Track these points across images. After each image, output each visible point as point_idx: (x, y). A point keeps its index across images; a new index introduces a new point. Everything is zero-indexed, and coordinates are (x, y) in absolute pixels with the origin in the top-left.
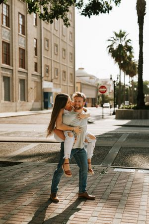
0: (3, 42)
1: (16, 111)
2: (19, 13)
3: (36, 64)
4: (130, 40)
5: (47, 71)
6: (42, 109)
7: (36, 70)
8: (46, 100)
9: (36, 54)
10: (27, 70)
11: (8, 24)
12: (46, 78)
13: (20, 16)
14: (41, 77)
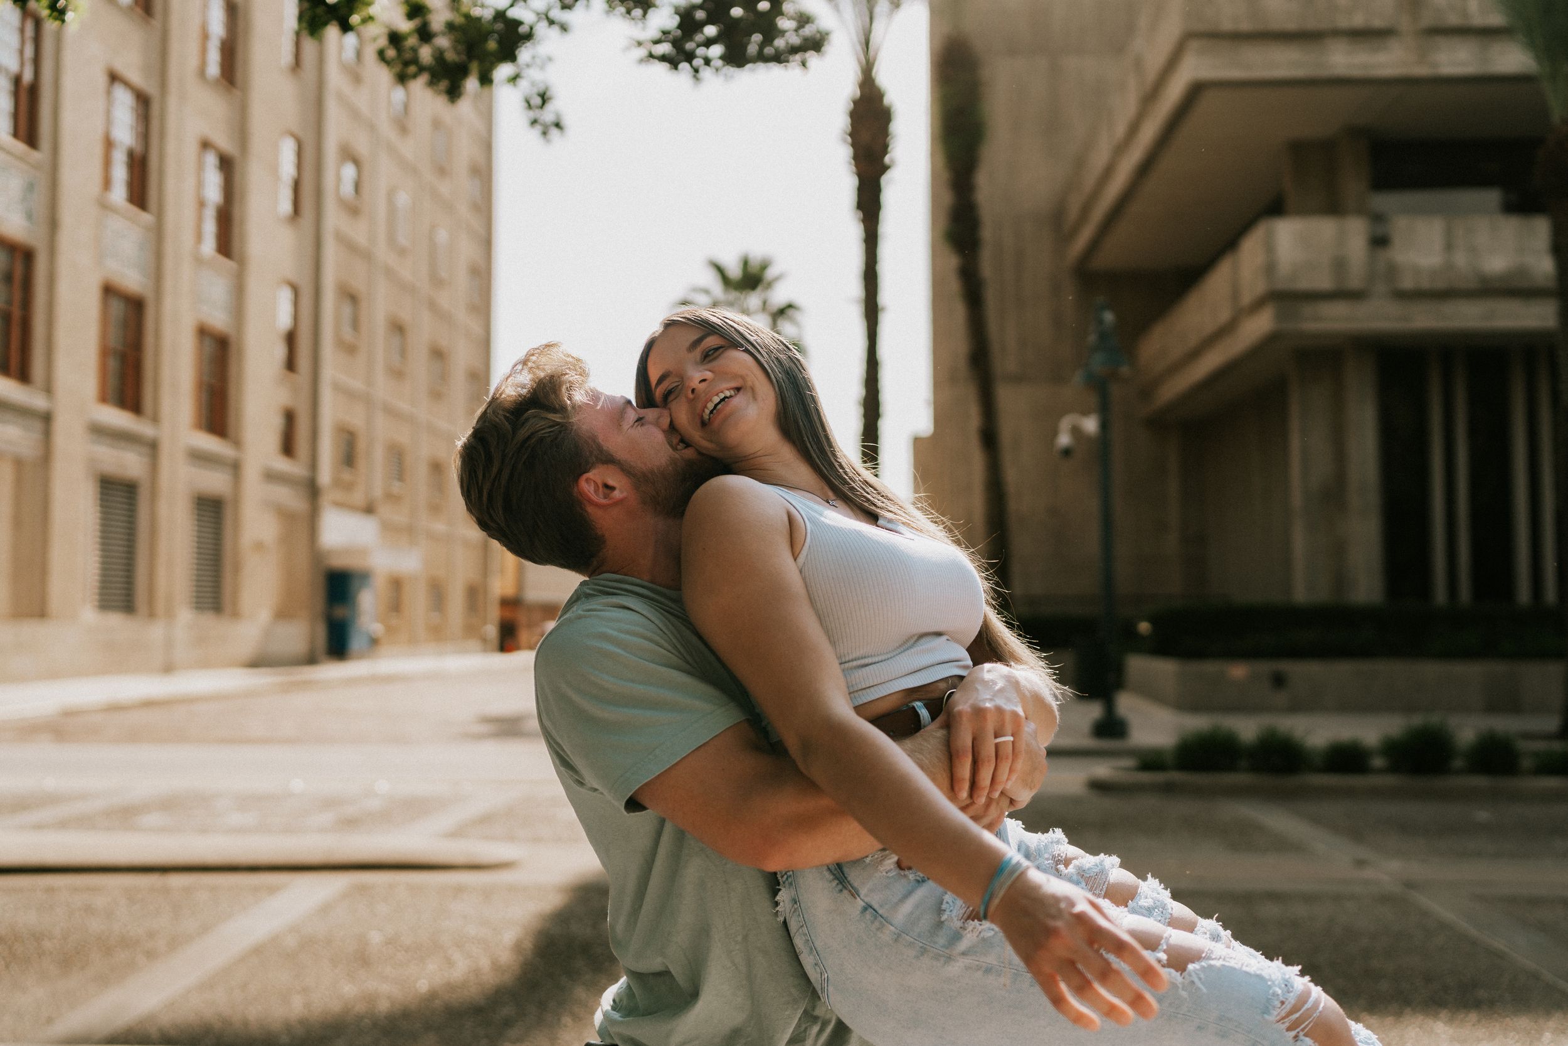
0: (109, 291)
1: (168, 668)
2: (206, 145)
3: (290, 417)
4: (790, 306)
5: (349, 457)
6: (311, 660)
7: (288, 448)
8: (339, 612)
9: (291, 364)
10: (237, 443)
11: (139, 195)
12: (338, 495)
13: (211, 160)
14: (312, 490)
